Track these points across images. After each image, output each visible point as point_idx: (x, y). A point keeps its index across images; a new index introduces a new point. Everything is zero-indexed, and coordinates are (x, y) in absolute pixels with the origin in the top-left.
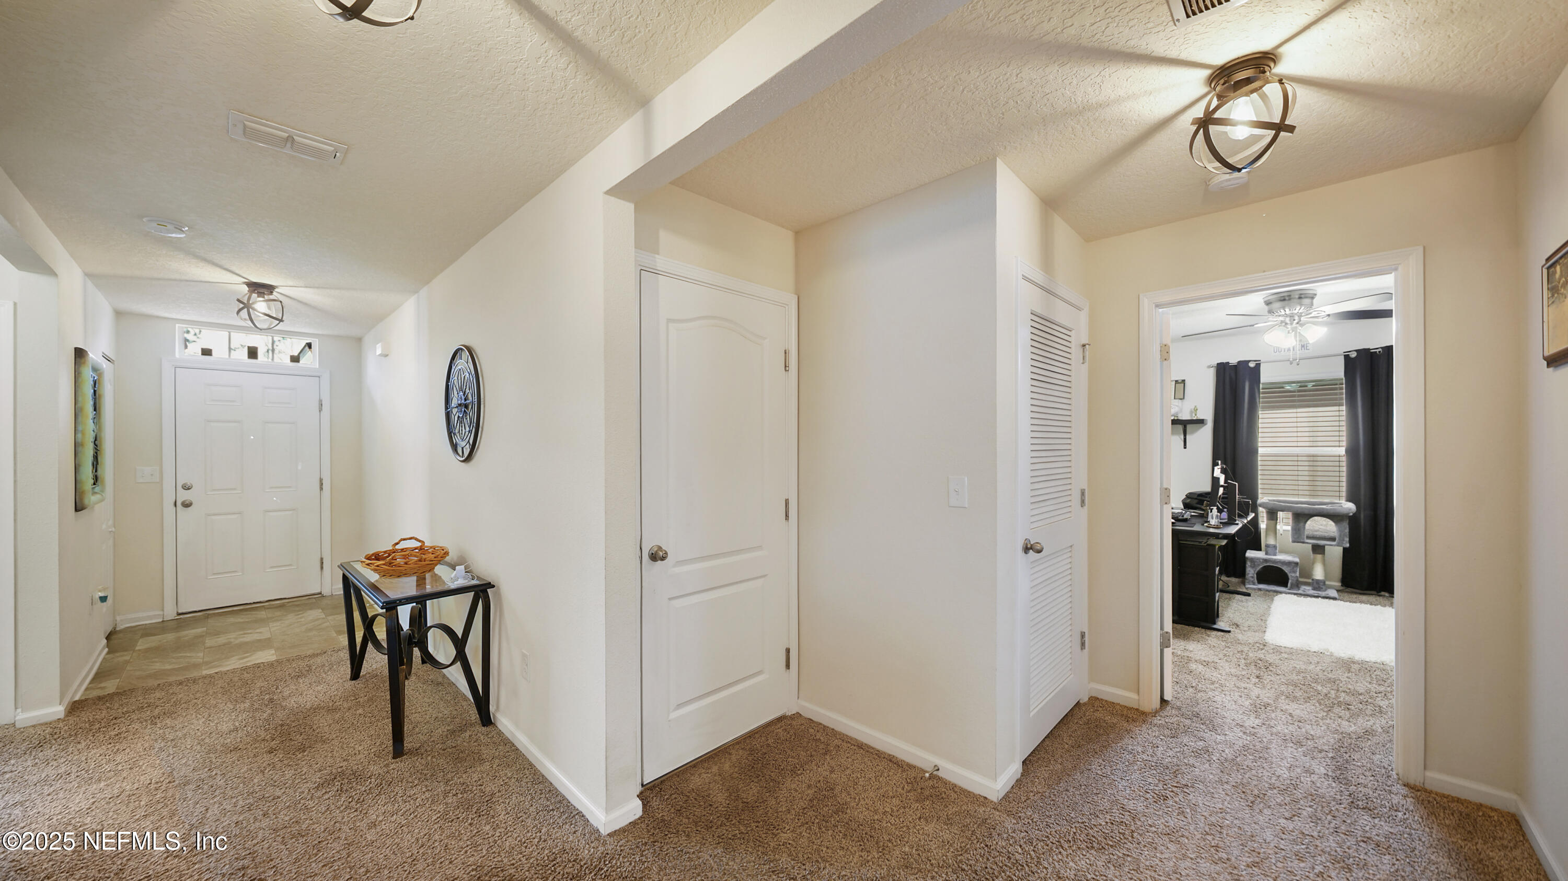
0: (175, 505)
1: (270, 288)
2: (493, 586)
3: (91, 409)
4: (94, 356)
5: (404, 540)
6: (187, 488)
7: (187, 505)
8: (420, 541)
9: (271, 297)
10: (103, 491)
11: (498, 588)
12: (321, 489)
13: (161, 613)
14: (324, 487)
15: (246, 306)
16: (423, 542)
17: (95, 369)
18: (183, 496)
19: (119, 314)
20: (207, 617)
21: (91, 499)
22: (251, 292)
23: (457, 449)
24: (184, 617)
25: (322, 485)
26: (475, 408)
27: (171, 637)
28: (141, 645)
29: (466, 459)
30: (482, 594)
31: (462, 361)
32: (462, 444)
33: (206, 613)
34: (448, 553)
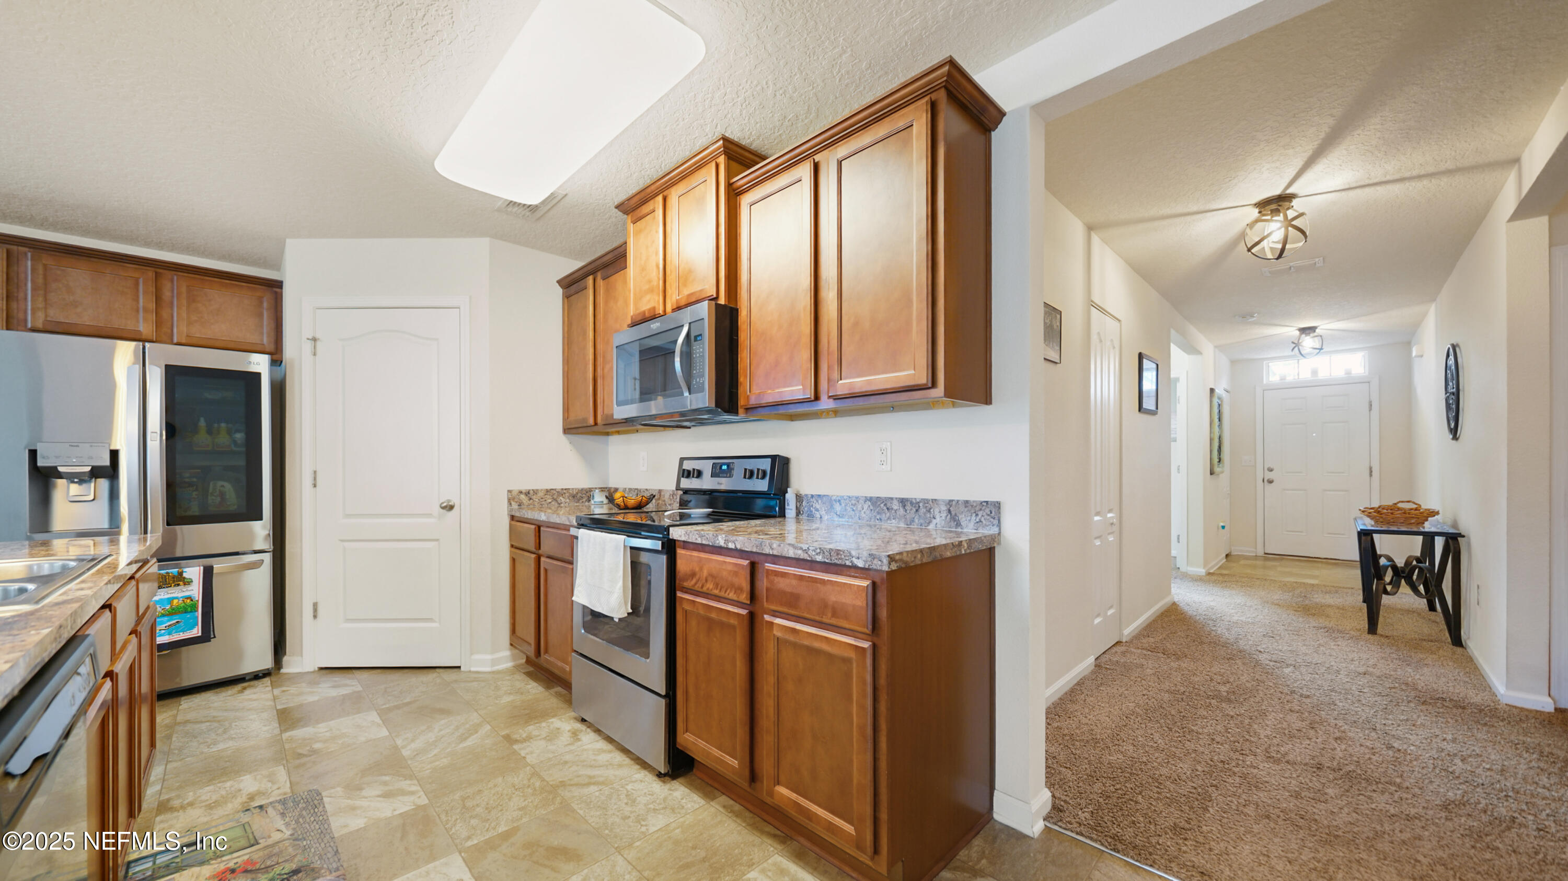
0: (1263, 481)
1: (1312, 329)
2: (1463, 536)
3: (1217, 420)
4: (1218, 391)
5: (1402, 502)
6: (1271, 470)
7: (1270, 482)
8: (1416, 504)
9: (1315, 334)
10: (1223, 467)
11: (1469, 538)
12: (1371, 475)
13: (1254, 550)
14: (1373, 473)
15: (1296, 345)
16: (1420, 506)
17: (1219, 398)
18: (1269, 475)
19: (1233, 362)
20: (1282, 559)
21: (1217, 469)
22: (1301, 334)
23: (1451, 430)
24: (1268, 556)
25: (1371, 472)
26: (1457, 395)
27: (1259, 563)
28: (1242, 562)
29: (1455, 437)
30: (1453, 540)
31: (1452, 357)
32: (1453, 425)
33: (1282, 557)
34: (1438, 513)
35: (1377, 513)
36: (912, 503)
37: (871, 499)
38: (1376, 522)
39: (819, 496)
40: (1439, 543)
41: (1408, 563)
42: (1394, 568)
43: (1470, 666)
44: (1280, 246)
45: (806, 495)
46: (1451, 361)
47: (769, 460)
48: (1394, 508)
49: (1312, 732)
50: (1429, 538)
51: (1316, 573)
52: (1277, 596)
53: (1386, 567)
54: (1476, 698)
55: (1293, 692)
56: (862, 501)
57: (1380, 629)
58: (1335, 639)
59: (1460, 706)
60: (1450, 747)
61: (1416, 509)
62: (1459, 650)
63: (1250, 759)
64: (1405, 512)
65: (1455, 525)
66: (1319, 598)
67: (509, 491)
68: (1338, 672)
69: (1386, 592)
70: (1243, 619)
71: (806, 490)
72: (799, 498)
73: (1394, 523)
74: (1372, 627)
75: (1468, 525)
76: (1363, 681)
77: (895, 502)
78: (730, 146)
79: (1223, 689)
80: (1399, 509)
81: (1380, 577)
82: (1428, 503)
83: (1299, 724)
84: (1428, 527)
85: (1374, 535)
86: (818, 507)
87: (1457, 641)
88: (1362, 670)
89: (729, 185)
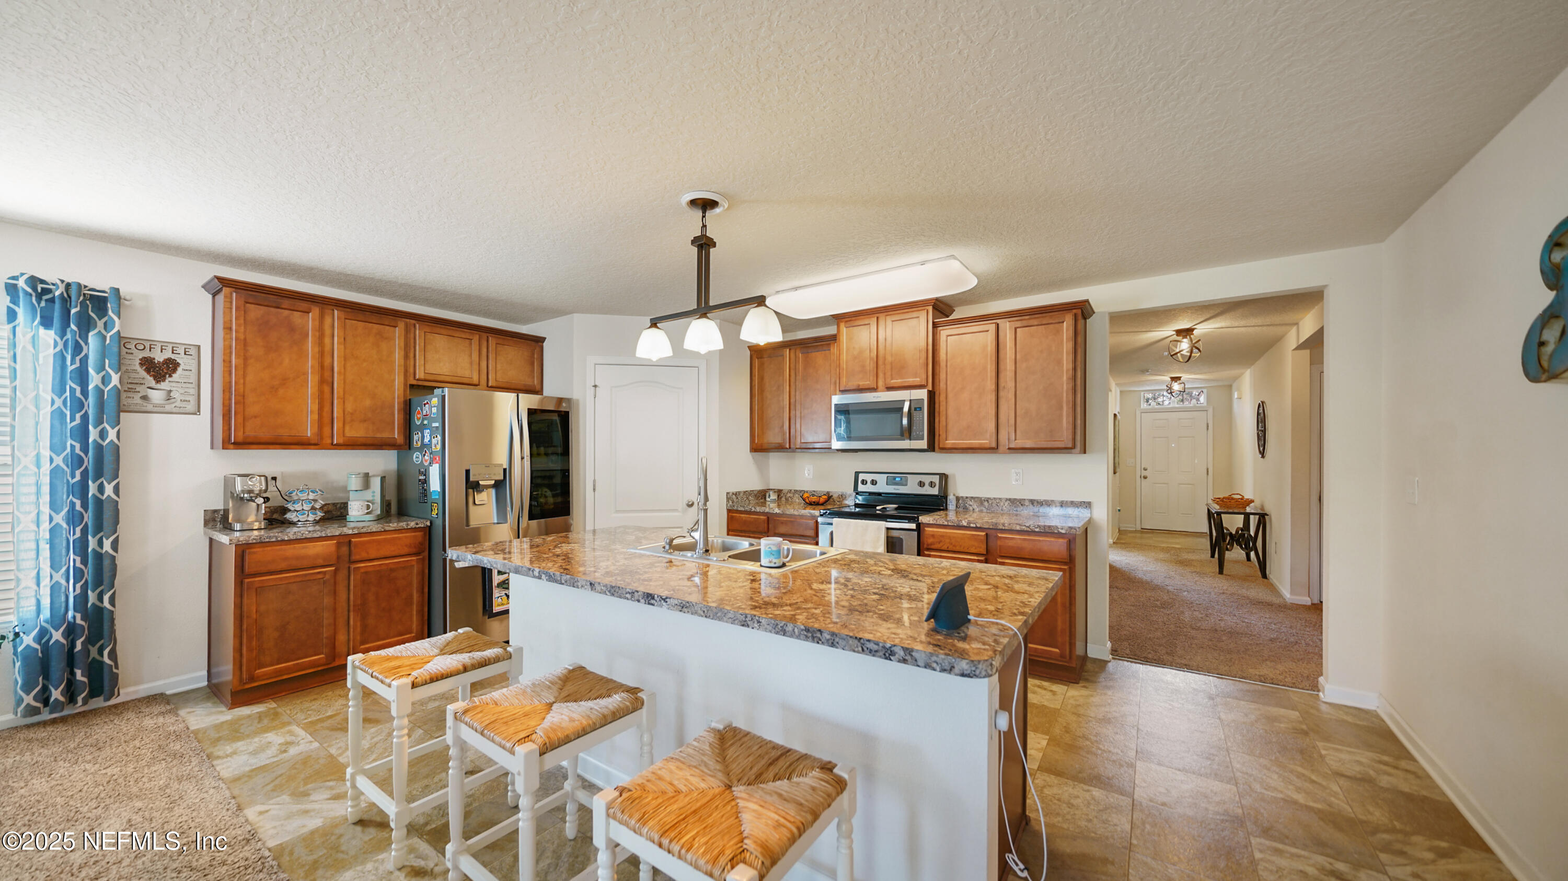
0: (1141, 477)
1: (1179, 378)
2: (1268, 515)
5: (1234, 494)
6: (1145, 469)
7: (1145, 478)
9: (1180, 381)
12: (1209, 475)
13: (1136, 526)
14: (1209, 473)
16: (1243, 496)
18: (1144, 473)
19: (1122, 392)
20: (1153, 533)
21: (1117, 470)
22: (1172, 381)
23: (1260, 452)
24: (1144, 531)
25: (1208, 471)
26: (1264, 431)
27: (1138, 535)
28: (1130, 535)
29: (1263, 457)
30: (1263, 517)
31: (1261, 409)
32: (1261, 449)
33: (1152, 531)
34: (1252, 501)
35: (1220, 501)
36: (1038, 502)
37: (1010, 500)
38: (1221, 507)
39: (972, 497)
40: (1253, 520)
41: (1237, 532)
42: (1231, 534)
43: (1273, 589)
44: (1189, 354)
45: (962, 497)
46: (1261, 411)
47: (938, 476)
48: (1230, 498)
49: (1208, 619)
50: (1247, 516)
51: (1177, 541)
52: (1162, 555)
53: (1227, 534)
54: (1276, 600)
55: (1192, 603)
56: (1004, 501)
57: (1224, 572)
58: (1203, 578)
59: (1270, 605)
60: (1268, 620)
61: (1242, 499)
62: (1265, 580)
63: (1185, 630)
64: (1237, 500)
65: (1262, 508)
66: (1185, 556)
67: (728, 493)
68: (1210, 593)
69: (1227, 549)
70: (1149, 569)
71: (961, 493)
72: (958, 499)
73: (1230, 508)
74: (1221, 572)
75: (1269, 509)
76: (1224, 596)
77: (1027, 501)
78: (938, 303)
79: (1158, 603)
80: (1233, 499)
81: (1224, 540)
82: (1248, 495)
83: (1201, 616)
84: (1248, 510)
85: (1223, 516)
86: (971, 503)
87: (1264, 576)
88: (1221, 592)
89: (934, 323)
